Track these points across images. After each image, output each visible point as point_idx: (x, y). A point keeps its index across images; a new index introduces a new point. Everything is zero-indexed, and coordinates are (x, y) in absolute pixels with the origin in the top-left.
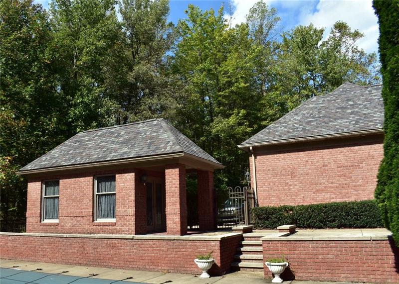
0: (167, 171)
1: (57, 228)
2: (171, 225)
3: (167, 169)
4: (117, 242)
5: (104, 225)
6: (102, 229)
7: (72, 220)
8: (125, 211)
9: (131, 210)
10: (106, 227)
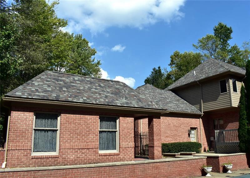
0: (154, 120)
1: (57, 160)
2: (157, 153)
3: (154, 118)
4: (159, 165)
5: (105, 155)
6: (108, 158)
7: (77, 152)
8: (127, 144)
9: (132, 144)
10: (112, 157)
